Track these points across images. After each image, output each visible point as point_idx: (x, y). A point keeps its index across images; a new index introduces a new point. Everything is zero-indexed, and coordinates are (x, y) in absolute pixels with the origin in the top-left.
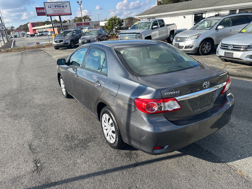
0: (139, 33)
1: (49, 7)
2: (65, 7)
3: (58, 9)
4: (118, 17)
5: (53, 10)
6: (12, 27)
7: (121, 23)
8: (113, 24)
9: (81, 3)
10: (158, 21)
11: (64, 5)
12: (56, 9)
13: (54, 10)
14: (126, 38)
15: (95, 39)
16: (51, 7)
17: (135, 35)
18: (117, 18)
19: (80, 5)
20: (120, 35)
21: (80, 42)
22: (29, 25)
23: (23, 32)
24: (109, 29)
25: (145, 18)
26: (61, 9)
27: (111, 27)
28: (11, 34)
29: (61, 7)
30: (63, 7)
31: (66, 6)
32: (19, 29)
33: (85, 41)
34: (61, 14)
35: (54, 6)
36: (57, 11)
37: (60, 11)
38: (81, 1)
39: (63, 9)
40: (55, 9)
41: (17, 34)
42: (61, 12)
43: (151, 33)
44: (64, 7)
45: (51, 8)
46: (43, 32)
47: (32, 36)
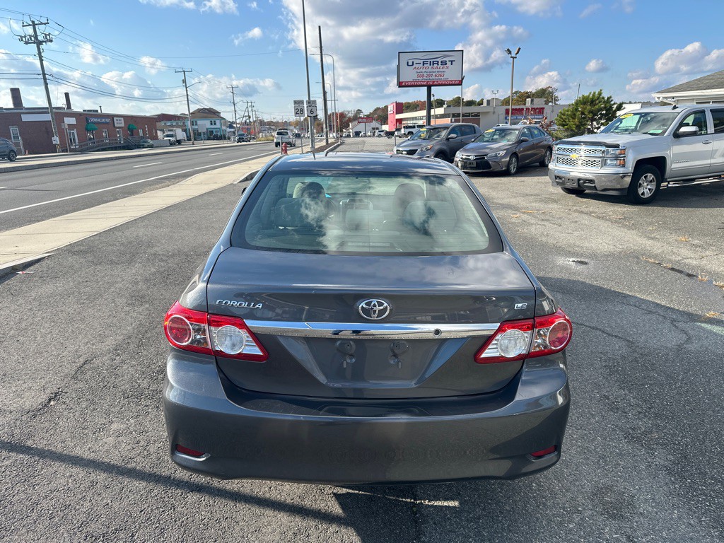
0: (617, 146)
1: (408, 65)
2: (449, 63)
3: (430, 70)
4: (605, 95)
5: (417, 72)
6: (359, 110)
7: (615, 111)
8: (586, 113)
9: (517, 53)
10: (711, 111)
11: (447, 59)
12: (424, 70)
13: (419, 71)
14: (571, 155)
15: (501, 153)
16: (413, 65)
17: (603, 148)
18: (603, 98)
19: (513, 58)
20: (558, 146)
21: (458, 160)
22: (391, 109)
23: (375, 124)
24: (568, 128)
25: (690, 99)
26: (437, 70)
27: (577, 123)
28: (351, 127)
29: (440, 63)
30: (444, 63)
31: (452, 61)
32: (369, 118)
33: (470, 158)
34: (434, 82)
35: (421, 62)
36: (425, 74)
37: (434, 74)
38: (519, 49)
39: (442, 70)
40: (421, 70)
41: (360, 127)
42: (434, 78)
43: (669, 148)
44: (446, 64)
45: (413, 67)
46: (414, 127)
47: (390, 134)
